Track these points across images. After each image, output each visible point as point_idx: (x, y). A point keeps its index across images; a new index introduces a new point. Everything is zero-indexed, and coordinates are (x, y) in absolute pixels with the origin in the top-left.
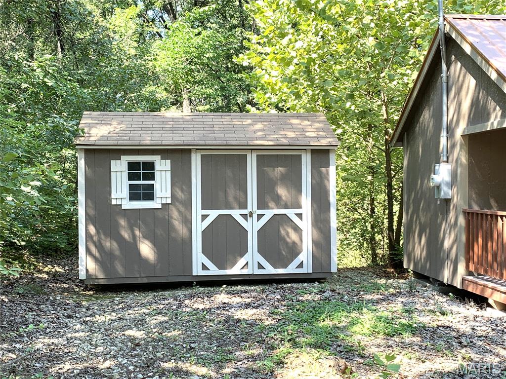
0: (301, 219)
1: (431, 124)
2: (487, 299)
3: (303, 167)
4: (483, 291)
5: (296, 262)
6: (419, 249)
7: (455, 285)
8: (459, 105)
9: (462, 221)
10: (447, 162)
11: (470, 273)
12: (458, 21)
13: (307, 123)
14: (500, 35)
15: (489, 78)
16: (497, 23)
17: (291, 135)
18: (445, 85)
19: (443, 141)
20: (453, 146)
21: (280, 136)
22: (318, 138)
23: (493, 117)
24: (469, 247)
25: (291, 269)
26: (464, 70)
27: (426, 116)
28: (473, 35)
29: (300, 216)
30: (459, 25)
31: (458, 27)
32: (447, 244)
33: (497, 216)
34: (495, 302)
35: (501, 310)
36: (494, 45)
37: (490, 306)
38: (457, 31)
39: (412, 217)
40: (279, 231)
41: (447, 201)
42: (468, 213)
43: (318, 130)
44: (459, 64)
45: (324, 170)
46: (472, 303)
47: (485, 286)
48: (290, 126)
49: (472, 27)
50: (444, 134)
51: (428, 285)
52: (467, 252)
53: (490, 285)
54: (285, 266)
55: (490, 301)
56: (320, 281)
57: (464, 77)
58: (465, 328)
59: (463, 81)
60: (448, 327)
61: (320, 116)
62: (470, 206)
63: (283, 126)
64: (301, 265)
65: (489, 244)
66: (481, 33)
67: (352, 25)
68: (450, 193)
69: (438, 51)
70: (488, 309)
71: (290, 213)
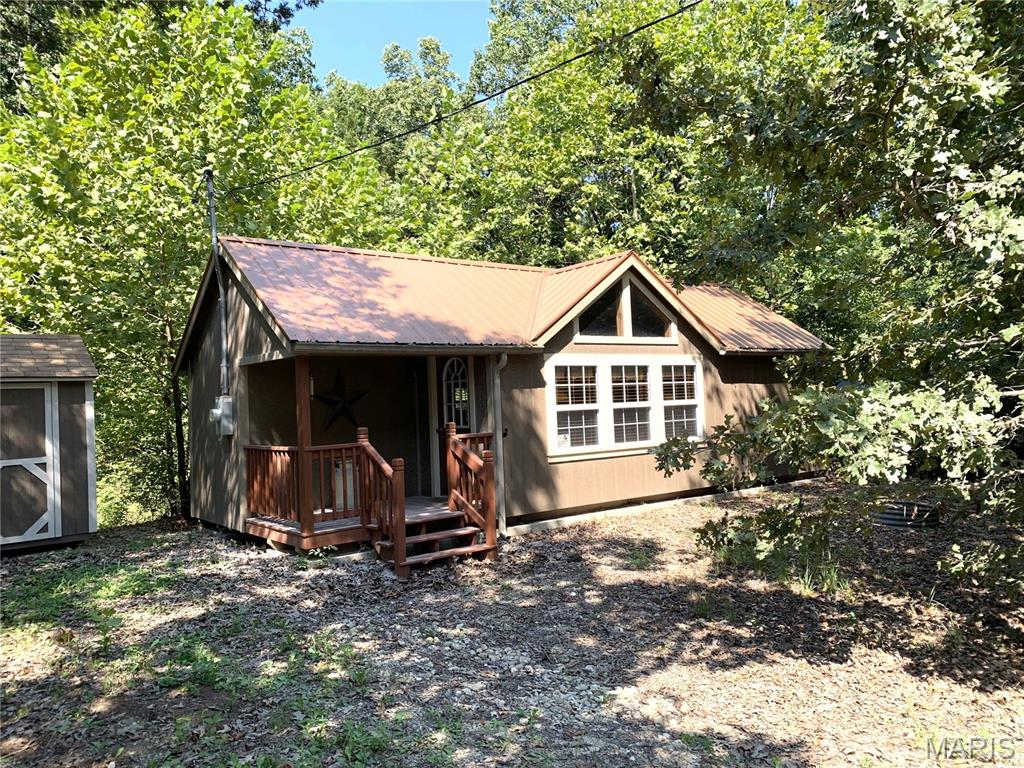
0: (45, 470)
1: (213, 353)
2: (265, 540)
3: (48, 406)
4: (262, 532)
5: (39, 525)
6: (204, 494)
7: (238, 529)
8: (237, 333)
9: (242, 456)
10: (228, 394)
11: (254, 515)
12: (232, 244)
13: (54, 346)
14: (275, 263)
15: (257, 308)
16: (276, 249)
17: (29, 362)
18: (223, 310)
19: (224, 370)
20: (233, 377)
21: (11, 365)
22: (68, 367)
23: (264, 349)
24: (250, 485)
25: (31, 535)
26: (239, 296)
27: (208, 342)
28: (244, 261)
29: (43, 466)
30: (232, 248)
31: (230, 251)
32: (230, 484)
33: (271, 451)
34: (273, 542)
35: (280, 550)
36: (265, 274)
37: (269, 547)
38: (229, 255)
39: (197, 459)
40: (11, 486)
41: (229, 437)
42: (249, 450)
43: (69, 356)
44: (235, 289)
45: (76, 406)
46: (254, 547)
47: (263, 526)
48: (29, 352)
49: (247, 251)
50: (224, 364)
51: (215, 533)
52: (248, 490)
53: (267, 524)
54: (21, 533)
55: (269, 542)
56: (74, 545)
57: (240, 303)
58: (232, 574)
59: (239, 308)
60: (214, 575)
61: (75, 338)
62: (251, 442)
63: (19, 352)
64: (45, 529)
65: (266, 480)
66: (255, 259)
67: (112, 234)
68: (231, 427)
69: (214, 274)
70: (268, 551)
71: (29, 463)
